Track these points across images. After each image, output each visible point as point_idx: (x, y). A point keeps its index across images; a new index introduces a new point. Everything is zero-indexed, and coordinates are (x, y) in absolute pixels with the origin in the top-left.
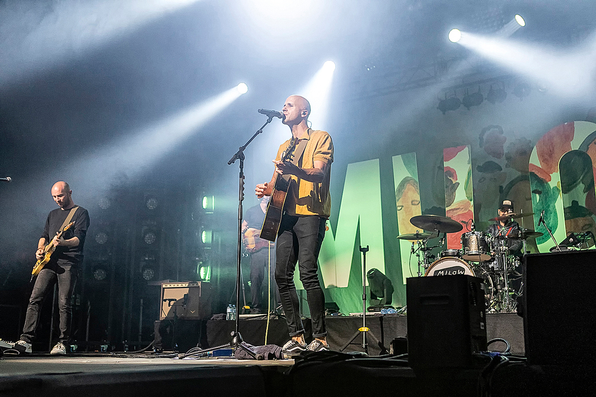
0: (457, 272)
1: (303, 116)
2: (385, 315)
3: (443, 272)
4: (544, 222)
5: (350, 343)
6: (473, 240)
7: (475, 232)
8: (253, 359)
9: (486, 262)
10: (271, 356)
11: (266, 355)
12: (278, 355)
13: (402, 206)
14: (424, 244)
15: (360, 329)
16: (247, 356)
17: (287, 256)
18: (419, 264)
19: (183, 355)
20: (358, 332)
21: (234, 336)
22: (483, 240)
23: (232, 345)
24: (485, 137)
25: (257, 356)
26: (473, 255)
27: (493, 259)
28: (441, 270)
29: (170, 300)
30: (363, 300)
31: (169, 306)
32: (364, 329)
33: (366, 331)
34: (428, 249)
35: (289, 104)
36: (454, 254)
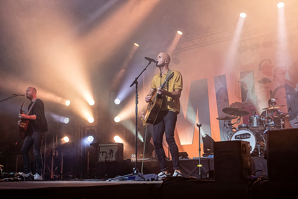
0: (247, 136)
1: (166, 62)
2: (210, 158)
3: (239, 136)
4: (291, 110)
5: (193, 173)
6: (255, 119)
7: (256, 116)
8: (144, 181)
9: (262, 130)
10: (153, 180)
11: (150, 179)
12: (156, 179)
13: (219, 102)
14: (230, 122)
15: (198, 166)
16: (141, 180)
17: (160, 132)
19: (110, 179)
20: (197, 167)
21: (135, 170)
22: (260, 119)
23: (134, 174)
24: (262, 65)
25: (146, 179)
26: (255, 127)
27: (265, 129)
29: (103, 152)
30: (199, 151)
31: (103, 155)
32: (200, 166)
33: (201, 166)
34: (232, 124)
35: (160, 57)
36: (245, 127)
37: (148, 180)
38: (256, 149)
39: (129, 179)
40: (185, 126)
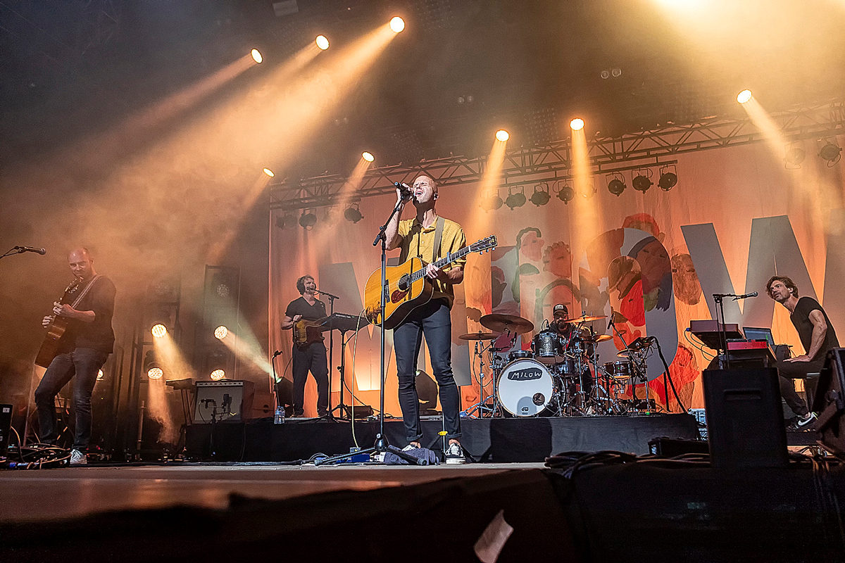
0: (534, 374)
3: (518, 374)
4: (613, 326)
6: (548, 341)
9: (557, 364)
14: (492, 344)
18: (481, 365)
22: (557, 341)
24: (522, 239)
25: (421, 460)
26: (546, 356)
27: (564, 363)
28: (517, 372)
29: (208, 401)
31: (206, 408)
34: (497, 350)
36: (523, 356)
37: (424, 464)
38: (552, 401)
39: (353, 461)
40: (371, 352)
